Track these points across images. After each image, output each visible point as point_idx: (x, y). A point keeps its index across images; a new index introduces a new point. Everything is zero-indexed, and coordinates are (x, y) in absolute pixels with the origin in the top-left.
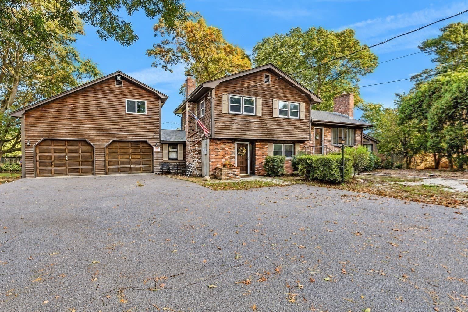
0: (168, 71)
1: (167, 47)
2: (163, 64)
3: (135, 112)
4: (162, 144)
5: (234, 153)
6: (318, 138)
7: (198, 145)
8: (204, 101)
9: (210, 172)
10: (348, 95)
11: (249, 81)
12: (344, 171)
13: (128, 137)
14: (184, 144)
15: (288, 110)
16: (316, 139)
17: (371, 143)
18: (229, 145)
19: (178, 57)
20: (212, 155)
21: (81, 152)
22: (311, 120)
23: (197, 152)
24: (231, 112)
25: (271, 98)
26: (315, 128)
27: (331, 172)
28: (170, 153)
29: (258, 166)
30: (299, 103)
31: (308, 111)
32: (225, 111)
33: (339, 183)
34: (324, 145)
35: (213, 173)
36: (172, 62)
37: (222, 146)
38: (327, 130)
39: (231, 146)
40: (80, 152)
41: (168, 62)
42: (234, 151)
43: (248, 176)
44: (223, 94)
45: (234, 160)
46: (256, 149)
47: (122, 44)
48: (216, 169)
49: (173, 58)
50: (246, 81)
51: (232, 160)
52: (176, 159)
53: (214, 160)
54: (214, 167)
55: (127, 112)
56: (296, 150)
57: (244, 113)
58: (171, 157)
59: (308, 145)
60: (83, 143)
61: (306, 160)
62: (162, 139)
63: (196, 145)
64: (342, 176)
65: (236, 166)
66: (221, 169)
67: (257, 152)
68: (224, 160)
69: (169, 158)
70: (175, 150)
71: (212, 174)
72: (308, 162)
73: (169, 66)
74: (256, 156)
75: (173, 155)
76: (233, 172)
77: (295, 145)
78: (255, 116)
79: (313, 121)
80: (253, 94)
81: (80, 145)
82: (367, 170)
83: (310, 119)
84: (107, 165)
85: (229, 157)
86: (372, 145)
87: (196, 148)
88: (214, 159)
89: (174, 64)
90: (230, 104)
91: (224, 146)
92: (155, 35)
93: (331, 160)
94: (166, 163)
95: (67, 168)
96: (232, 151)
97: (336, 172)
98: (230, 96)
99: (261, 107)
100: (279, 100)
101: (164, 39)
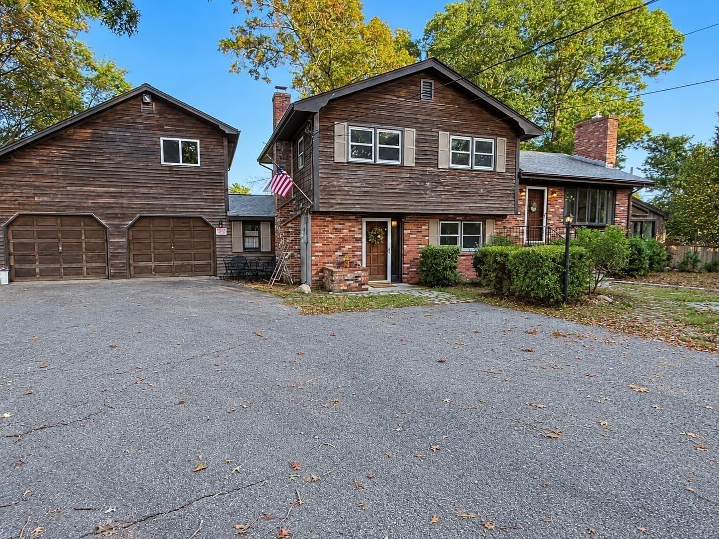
0: (260, 79)
1: (256, 33)
2: (251, 66)
3: (179, 162)
4: (230, 221)
5: (360, 240)
6: (534, 209)
7: (293, 225)
8: (302, 138)
9: (312, 277)
10: (605, 119)
11: (388, 97)
12: (569, 279)
13: (167, 209)
14: (271, 221)
15: (470, 153)
16: (529, 211)
17: (651, 218)
18: (350, 224)
19: (278, 52)
20: (317, 244)
21: (85, 238)
22: (519, 173)
23: (293, 239)
24: (351, 159)
25: (433, 130)
26: (530, 190)
27: (541, 282)
28: (247, 239)
29: (409, 265)
30: (495, 137)
31: (512, 155)
32: (339, 157)
33: (557, 304)
34: (547, 224)
35: (318, 278)
36: (268, 63)
37: (336, 226)
38: (553, 193)
39: (354, 227)
40: (83, 238)
41: (261, 62)
42: (360, 236)
43: (387, 285)
44: (335, 123)
45: (360, 253)
46: (405, 231)
47: (117, 32)
48: (322, 270)
49: (269, 55)
50: (383, 96)
51: (357, 253)
52: (258, 250)
53: (321, 254)
54: (320, 266)
55: (165, 162)
56: (487, 235)
57: (379, 161)
58: (247, 245)
59: (513, 224)
60: (87, 220)
61: (495, 257)
62: (229, 214)
63: (289, 225)
64: (564, 290)
65: (364, 265)
66: (332, 271)
67: (406, 238)
68: (341, 254)
69: (244, 248)
70: (256, 233)
71: (316, 280)
72: (499, 259)
73: (261, 70)
74: (405, 246)
75: (252, 243)
76: (356, 277)
77: (484, 224)
78: (402, 167)
79: (523, 175)
80: (398, 122)
81: (82, 224)
82: (633, 276)
83: (518, 171)
84: (131, 262)
85: (351, 247)
86: (654, 223)
87: (290, 230)
88: (320, 252)
89: (270, 67)
90: (350, 143)
91: (340, 226)
92: (235, 10)
93: (541, 257)
94: (238, 258)
95: (61, 265)
96: (356, 236)
97: (551, 280)
98: (351, 128)
99: (414, 148)
100: (451, 133)
101: (251, 18)
